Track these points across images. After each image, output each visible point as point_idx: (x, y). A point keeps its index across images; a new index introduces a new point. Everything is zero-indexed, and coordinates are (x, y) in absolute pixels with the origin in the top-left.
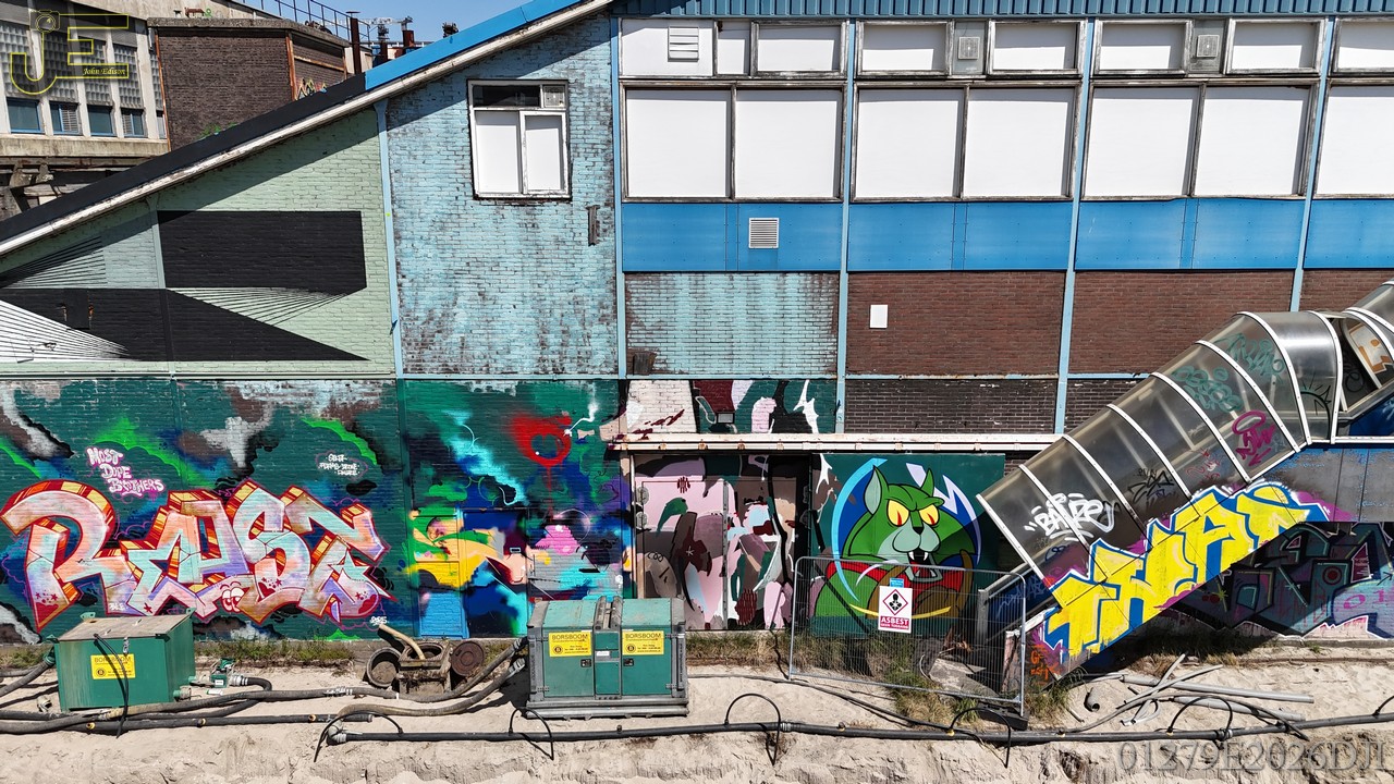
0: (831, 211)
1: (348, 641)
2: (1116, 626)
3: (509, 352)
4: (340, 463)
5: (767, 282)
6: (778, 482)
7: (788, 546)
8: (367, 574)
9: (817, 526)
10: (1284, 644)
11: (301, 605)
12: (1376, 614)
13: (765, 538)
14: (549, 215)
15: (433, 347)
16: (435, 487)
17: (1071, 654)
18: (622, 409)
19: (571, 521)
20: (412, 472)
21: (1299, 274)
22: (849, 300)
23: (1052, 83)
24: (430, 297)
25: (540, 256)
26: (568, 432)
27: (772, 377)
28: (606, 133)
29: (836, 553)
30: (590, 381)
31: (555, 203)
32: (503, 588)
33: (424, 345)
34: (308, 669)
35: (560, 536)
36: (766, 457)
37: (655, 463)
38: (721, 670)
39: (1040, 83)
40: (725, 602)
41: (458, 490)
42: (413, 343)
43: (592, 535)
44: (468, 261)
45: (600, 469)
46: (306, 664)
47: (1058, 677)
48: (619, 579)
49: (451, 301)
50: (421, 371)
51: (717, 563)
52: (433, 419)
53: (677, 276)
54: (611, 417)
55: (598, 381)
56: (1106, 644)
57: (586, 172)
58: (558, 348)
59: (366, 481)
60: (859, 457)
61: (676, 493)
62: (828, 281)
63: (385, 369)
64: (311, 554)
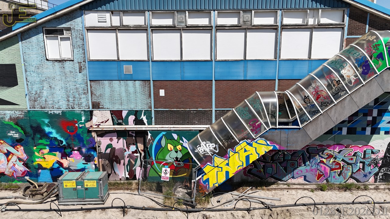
0: (146, 64)
1: (19, 183)
2: (222, 179)
3: (59, 103)
4: (13, 134)
5: (130, 83)
6: (138, 139)
7: (142, 157)
8: (23, 164)
9: (148, 151)
10: (280, 184)
11: (5, 173)
12: (306, 176)
13: (135, 154)
14: (67, 64)
15: (37, 101)
16: (41, 140)
17: (210, 186)
18: (91, 119)
19: (79, 150)
20: (34, 136)
21: (277, 81)
22: (153, 88)
23: (205, 28)
24: (36, 88)
25: (66, 76)
26: (77, 125)
27: (133, 109)
28: (82, 42)
29: (154, 159)
30: (82, 111)
31: (69, 61)
32: (61, 169)
33: (35, 101)
34: (7, 191)
35: (76, 154)
36: (134, 132)
37: (102, 134)
38: (122, 191)
39: (201, 28)
40: (125, 173)
41: (47, 141)
42: (32, 100)
43: (85, 154)
44: (46, 77)
45: (86, 135)
46: (6, 190)
47: (207, 193)
48: (94, 166)
49: (42, 89)
50: (34, 108)
51: (122, 161)
52: (39, 121)
53: (104, 81)
54: (88, 121)
55: (84, 111)
56: (220, 184)
57: (77, 53)
58: (72, 101)
59: (21, 139)
60: (159, 132)
61: (109, 142)
62: (147, 83)
63: (25, 107)
64: (7, 159)
